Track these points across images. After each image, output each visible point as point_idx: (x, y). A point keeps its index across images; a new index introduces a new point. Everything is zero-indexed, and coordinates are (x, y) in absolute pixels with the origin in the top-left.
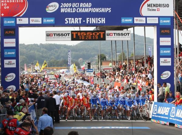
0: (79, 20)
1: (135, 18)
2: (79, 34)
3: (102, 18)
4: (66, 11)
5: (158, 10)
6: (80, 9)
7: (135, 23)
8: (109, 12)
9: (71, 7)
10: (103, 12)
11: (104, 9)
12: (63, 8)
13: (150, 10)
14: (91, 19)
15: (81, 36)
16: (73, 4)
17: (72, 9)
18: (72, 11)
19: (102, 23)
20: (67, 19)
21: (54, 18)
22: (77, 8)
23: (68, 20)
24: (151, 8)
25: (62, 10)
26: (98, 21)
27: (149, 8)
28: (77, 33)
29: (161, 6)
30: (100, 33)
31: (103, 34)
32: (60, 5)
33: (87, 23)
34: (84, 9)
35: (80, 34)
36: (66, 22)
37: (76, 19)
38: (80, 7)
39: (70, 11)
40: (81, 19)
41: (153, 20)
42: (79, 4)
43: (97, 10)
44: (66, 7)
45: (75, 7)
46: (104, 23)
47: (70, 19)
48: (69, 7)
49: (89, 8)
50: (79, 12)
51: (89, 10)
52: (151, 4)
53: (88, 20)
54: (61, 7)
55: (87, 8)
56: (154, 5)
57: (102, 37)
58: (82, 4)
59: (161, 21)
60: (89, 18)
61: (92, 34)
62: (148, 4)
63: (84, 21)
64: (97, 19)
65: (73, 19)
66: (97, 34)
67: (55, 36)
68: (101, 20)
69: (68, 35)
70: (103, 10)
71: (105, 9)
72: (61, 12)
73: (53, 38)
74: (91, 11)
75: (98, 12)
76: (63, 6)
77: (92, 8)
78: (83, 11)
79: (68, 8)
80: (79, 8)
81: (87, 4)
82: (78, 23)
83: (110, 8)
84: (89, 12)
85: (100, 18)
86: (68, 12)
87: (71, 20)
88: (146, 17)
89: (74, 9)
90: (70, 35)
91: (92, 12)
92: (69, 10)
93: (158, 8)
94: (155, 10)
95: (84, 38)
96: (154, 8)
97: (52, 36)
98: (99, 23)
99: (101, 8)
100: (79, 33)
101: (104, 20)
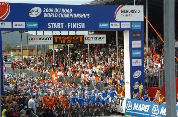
0: (61, 25)
1: (111, 23)
2: (60, 39)
3: (82, 24)
4: (49, 16)
5: (130, 15)
6: (62, 14)
7: (110, 27)
8: (88, 17)
9: (54, 12)
10: (83, 17)
11: (83, 14)
12: (46, 13)
13: (123, 16)
14: (72, 24)
15: (62, 40)
16: (55, 9)
17: (54, 14)
18: (55, 16)
19: (82, 28)
20: (50, 23)
21: (37, 23)
22: (59, 13)
23: (51, 25)
24: (124, 14)
25: (45, 15)
26: (79, 26)
27: (122, 13)
28: (58, 37)
29: (133, 12)
30: (79, 37)
31: (82, 38)
32: (43, 10)
33: (69, 28)
34: (65, 14)
35: (62, 38)
36: (49, 27)
37: (58, 24)
38: (62, 12)
39: (53, 16)
40: (63, 24)
41: (126, 24)
42: (60, 9)
43: (77, 16)
44: (48, 13)
45: (57, 13)
46: (84, 28)
47: (52, 24)
48: (52, 12)
49: (70, 13)
50: (61, 17)
51: (70, 16)
52: (124, 10)
53: (70, 25)
54: (44, 12)
55: (68, 13)
56: (127, 11)
57: (81, 41)
58: (64, 9)
59: (133, 26)
60: (70, 24)
61: (72, 38)
62: (122, 10)
63: (66, 26)
64: (77, 24)
65: (55, 24)
66: (76, 38)
67: (37, 40)
68: (81, 25)
69: (50, 39)
70: (83, 16)
71: (85, 14)
72: (44, 17)
73: (36, 42)
74: (71, 17)
75: (78, 17)
76: (45, 11)
77: (73, 14)
78: (65, 16)
79: (50, 13)
80: (60, 14)
81: (68, 9)
82: (60, 28)
83: (89, 14)
84: (70, 17)
85: (80, 24)
86: (51, 17)
87: (54, 25)
88: (120, 22)
89: (56, 14)
90: (52, 39)
91: (73, 17)
92: (51, 15)
93: (130, 13)
94: (128, 16)
95: (65, 42)
96: (127, 14)
97: (34, 40)
98: (79, 28)
99: (81, 14)
100: (60, 37)
101: (84, 25)
